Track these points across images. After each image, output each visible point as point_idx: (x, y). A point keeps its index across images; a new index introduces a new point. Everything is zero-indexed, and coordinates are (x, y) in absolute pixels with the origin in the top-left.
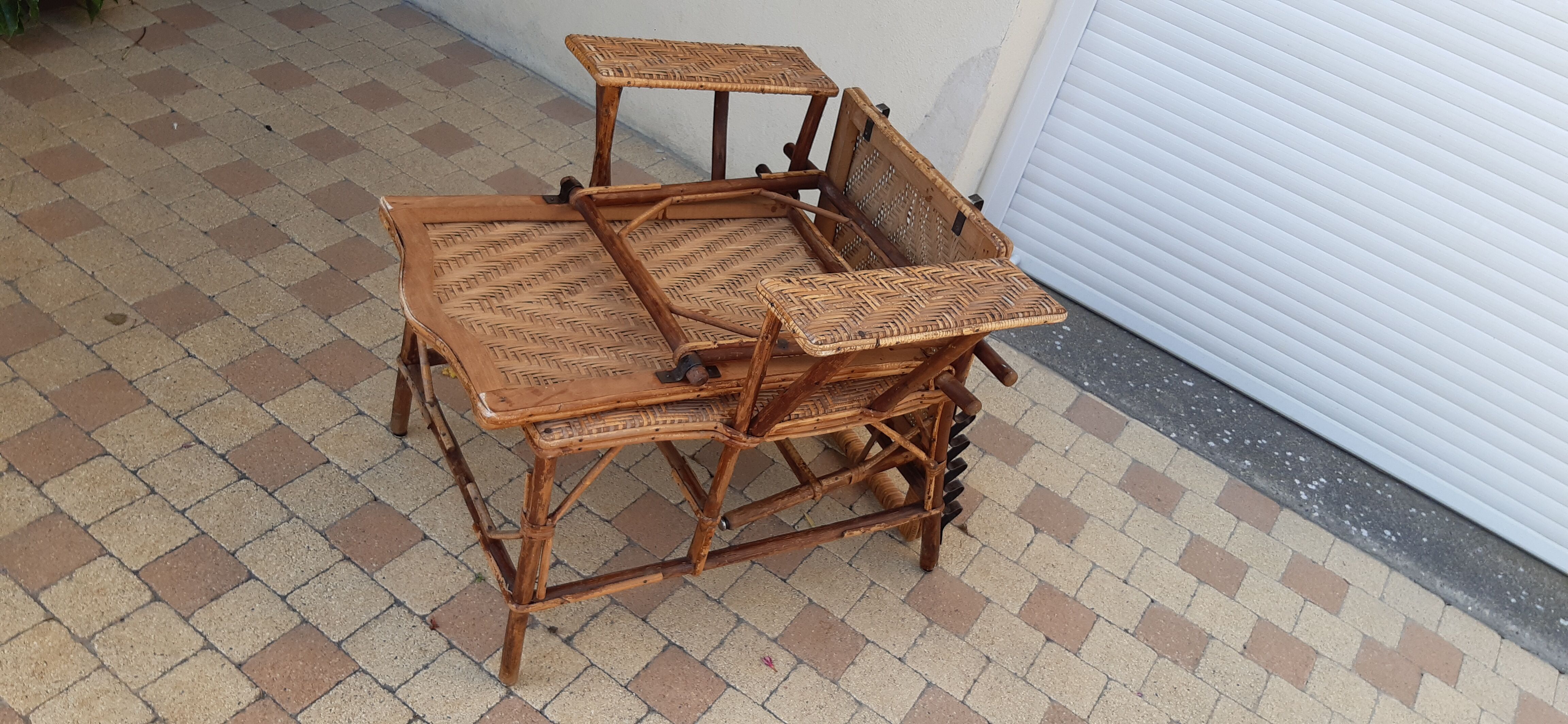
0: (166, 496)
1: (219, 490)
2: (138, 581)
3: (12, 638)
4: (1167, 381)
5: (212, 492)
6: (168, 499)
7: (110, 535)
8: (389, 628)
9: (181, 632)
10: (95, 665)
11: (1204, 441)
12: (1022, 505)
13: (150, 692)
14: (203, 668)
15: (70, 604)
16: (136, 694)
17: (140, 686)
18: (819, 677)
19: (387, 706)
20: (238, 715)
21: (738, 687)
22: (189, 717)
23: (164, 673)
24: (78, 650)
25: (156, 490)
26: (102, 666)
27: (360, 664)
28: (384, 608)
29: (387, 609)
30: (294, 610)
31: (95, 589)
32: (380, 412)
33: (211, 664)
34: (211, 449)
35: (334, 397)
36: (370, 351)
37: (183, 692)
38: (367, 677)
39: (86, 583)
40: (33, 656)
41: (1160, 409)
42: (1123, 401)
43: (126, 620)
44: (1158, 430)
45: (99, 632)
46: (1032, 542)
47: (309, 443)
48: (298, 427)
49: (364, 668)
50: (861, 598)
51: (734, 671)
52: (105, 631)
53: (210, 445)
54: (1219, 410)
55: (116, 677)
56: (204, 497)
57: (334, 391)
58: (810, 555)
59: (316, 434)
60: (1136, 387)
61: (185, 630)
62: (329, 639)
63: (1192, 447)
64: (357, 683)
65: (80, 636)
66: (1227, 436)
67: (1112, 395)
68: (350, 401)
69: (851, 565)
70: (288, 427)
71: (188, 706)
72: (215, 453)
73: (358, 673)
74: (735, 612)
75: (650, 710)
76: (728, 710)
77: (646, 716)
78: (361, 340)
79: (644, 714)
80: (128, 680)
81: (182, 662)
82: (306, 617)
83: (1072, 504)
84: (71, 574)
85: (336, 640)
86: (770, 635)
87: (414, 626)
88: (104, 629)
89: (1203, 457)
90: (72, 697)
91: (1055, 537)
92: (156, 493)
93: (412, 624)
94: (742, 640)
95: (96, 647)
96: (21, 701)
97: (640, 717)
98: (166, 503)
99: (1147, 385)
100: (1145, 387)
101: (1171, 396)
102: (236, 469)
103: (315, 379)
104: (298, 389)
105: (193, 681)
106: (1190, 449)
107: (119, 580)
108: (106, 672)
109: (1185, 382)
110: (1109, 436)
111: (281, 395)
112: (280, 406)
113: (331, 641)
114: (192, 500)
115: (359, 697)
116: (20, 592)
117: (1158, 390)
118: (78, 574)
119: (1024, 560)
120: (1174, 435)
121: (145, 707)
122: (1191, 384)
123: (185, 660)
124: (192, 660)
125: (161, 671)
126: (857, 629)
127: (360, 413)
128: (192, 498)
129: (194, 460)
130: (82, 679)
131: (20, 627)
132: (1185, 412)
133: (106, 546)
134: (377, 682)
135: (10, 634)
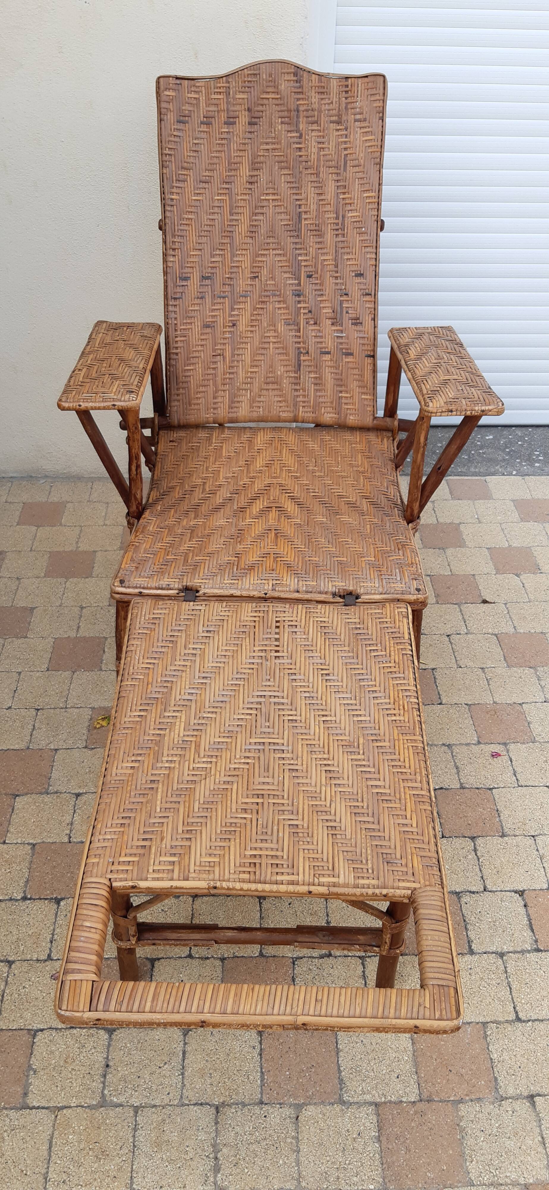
0: (24, 957)
1: (55, 923)
2: (84, 1031)
3: (50, 1148)
4: (479, 443)
5: (52, 928)
6: (28, 958)
7: (21, 1017)
8: (277, 918)
9: (157, 1037)
10: (132, 1113)
11: (532, 465)
12: (494, 566)
13: (190, 1095)
14: (203, 1047)
15: (59, 1089)
16: (183, 1105)
17: (179, 1097)
18: (524, 746)
19: (339, 967)
20: (263, 1056)
21: (496, 786)
22: (236, 1087)
23: (183, 1074)
24: (107, 1114)
25: (10, 959)
26: (136, 1110)
27: (290, 955)
28: (258, 908)
29: (260, 907)
30: (208, 958)
31: (62, 1063)
32: (90, 784)
33: (204, 1040)
34: (11, 899)
35: (47, 798)
36: (28, 748)
37: (211, 1074)
38: (305, 960)
39: (51, 1065)
40: (82, 1147)
41: (492, 461)
42: (472, 470)
43: (111, 1064)
44: (503, 475)
45: (104, 1088)
46: (523, 584)
47: (70, 842)
48: (50, 837)
49: (295, 956)
50: (488, 682)
51: (483, 778)
52: (107, 1084)
53: (7, 898)
54: (520, 443)
55: (155, 1106)
56: (51, 936)
57: (41, 793)
58: (435, 678)
59: (68, 832)
60: (469, 457)
61: (158, 1033)
62: (251, 957)
63: (530, 473)
64: (304, 969)
65: (94, 1103)
66: (539, 455)
67: (464, 470)
68: (61, 793)
69: (460, 667)
70: (43, 842)
71: (226, 1080)
72: (17, 900)
73: (296, 963)
74: (441, 743)
75: (473, 838)
76: (508, 804)
77: (475, 844)
78: (14, 746)
79: (473, 844)
80: (166, 1101)
81: (184, 1056)
82: (219, 956)
83: (514, 547)
84: (30, 1067)
85: (257, 954)
86: (473, 742)
87: (290, 904)
88: (104, 1083)
89: (539, 475)
90: (145, 1147)
91: (530, 572)
92: (13, 962)
93: (287, 904)
94: (465, 757)
95: (115, 1100)
96: (116, 1184)
97: (473, 848)
98: (31, 962)
99: (473, 452)
100: (473, 454)
101: (490, 450)
102: (46, 899)
103: (17, 796)
104: (16, 811)
105: (207, 1061)
106: (529, 475)
107: (70, 1042)
108: (145, 1110)
109: (487, 438)
110: (486, 495)
111: (9, 824)
112: (18, 832)
113: (255, 957)
114: (45, 945)
115: (316, 977)
116: (12, 1113)
117: (481, 451)
118: (35, 1063)
119: (532, 598)
120: (514, 473)
121: (199, 1107)
122: (491, 437)
123: (184, 1053)
124: (188, 1048)
125: (179, 1075)
126: (508, 702)
127: (78, 795)
128: (44, 944)
129: (10, 917)
130: (135, 1130)
131: (46, 1136)
132: (507, 455)
133: (30, 1027)
134: (313, 957)
135: (46, 1147)
